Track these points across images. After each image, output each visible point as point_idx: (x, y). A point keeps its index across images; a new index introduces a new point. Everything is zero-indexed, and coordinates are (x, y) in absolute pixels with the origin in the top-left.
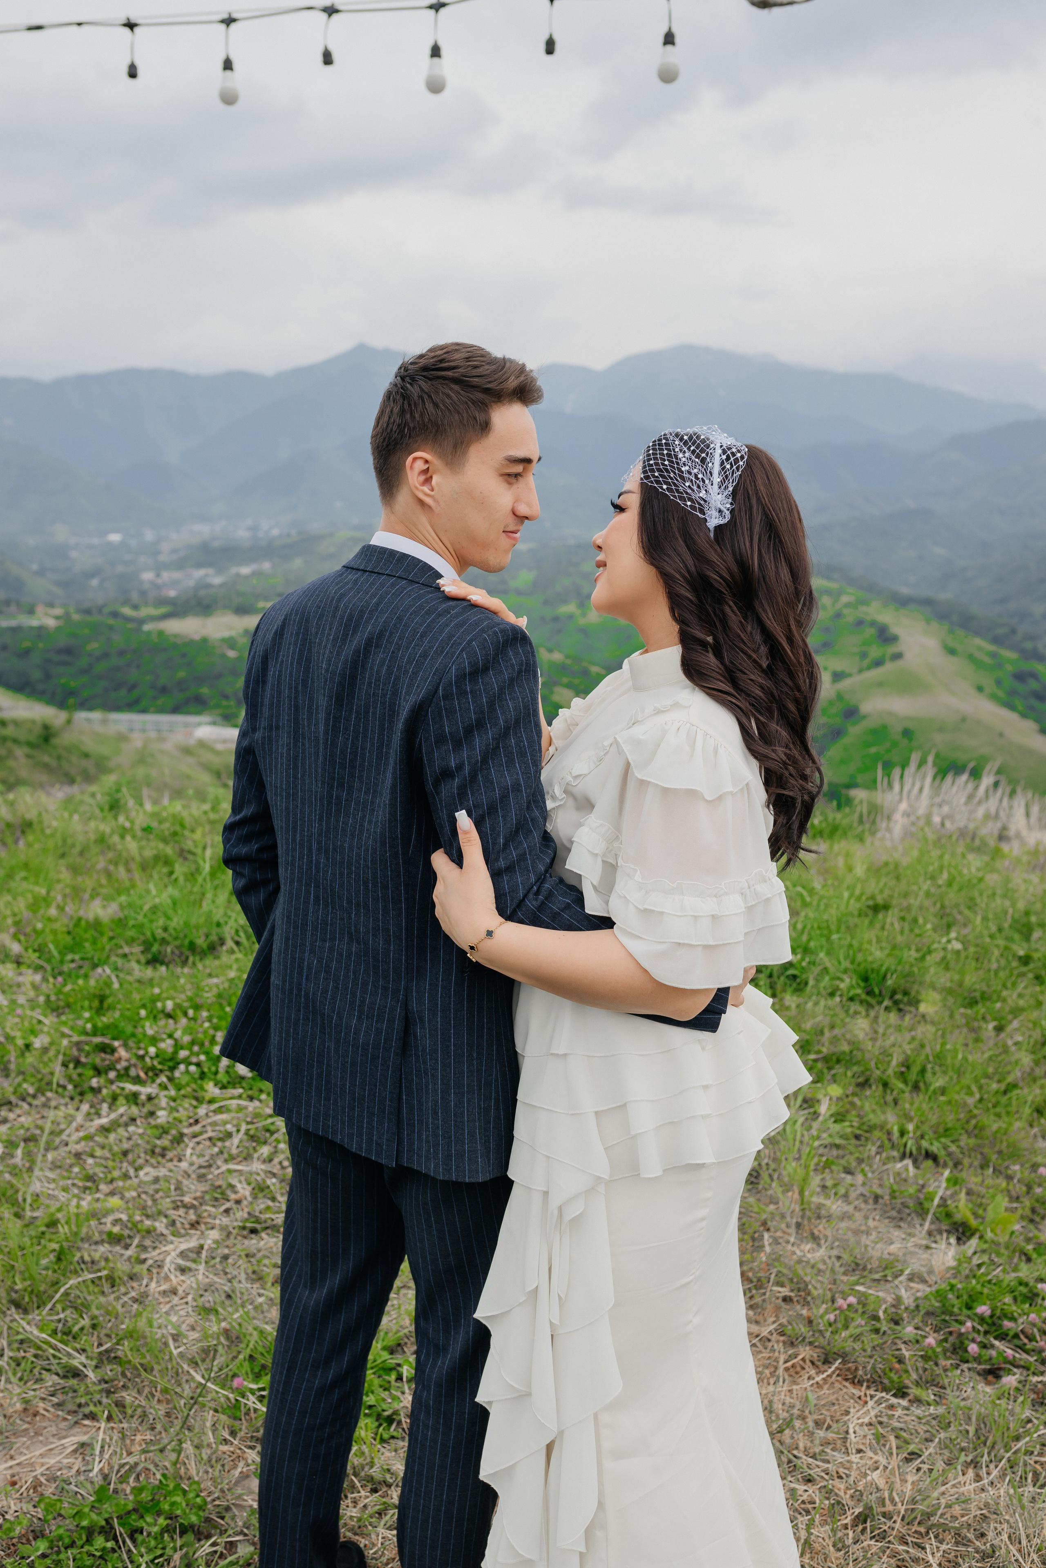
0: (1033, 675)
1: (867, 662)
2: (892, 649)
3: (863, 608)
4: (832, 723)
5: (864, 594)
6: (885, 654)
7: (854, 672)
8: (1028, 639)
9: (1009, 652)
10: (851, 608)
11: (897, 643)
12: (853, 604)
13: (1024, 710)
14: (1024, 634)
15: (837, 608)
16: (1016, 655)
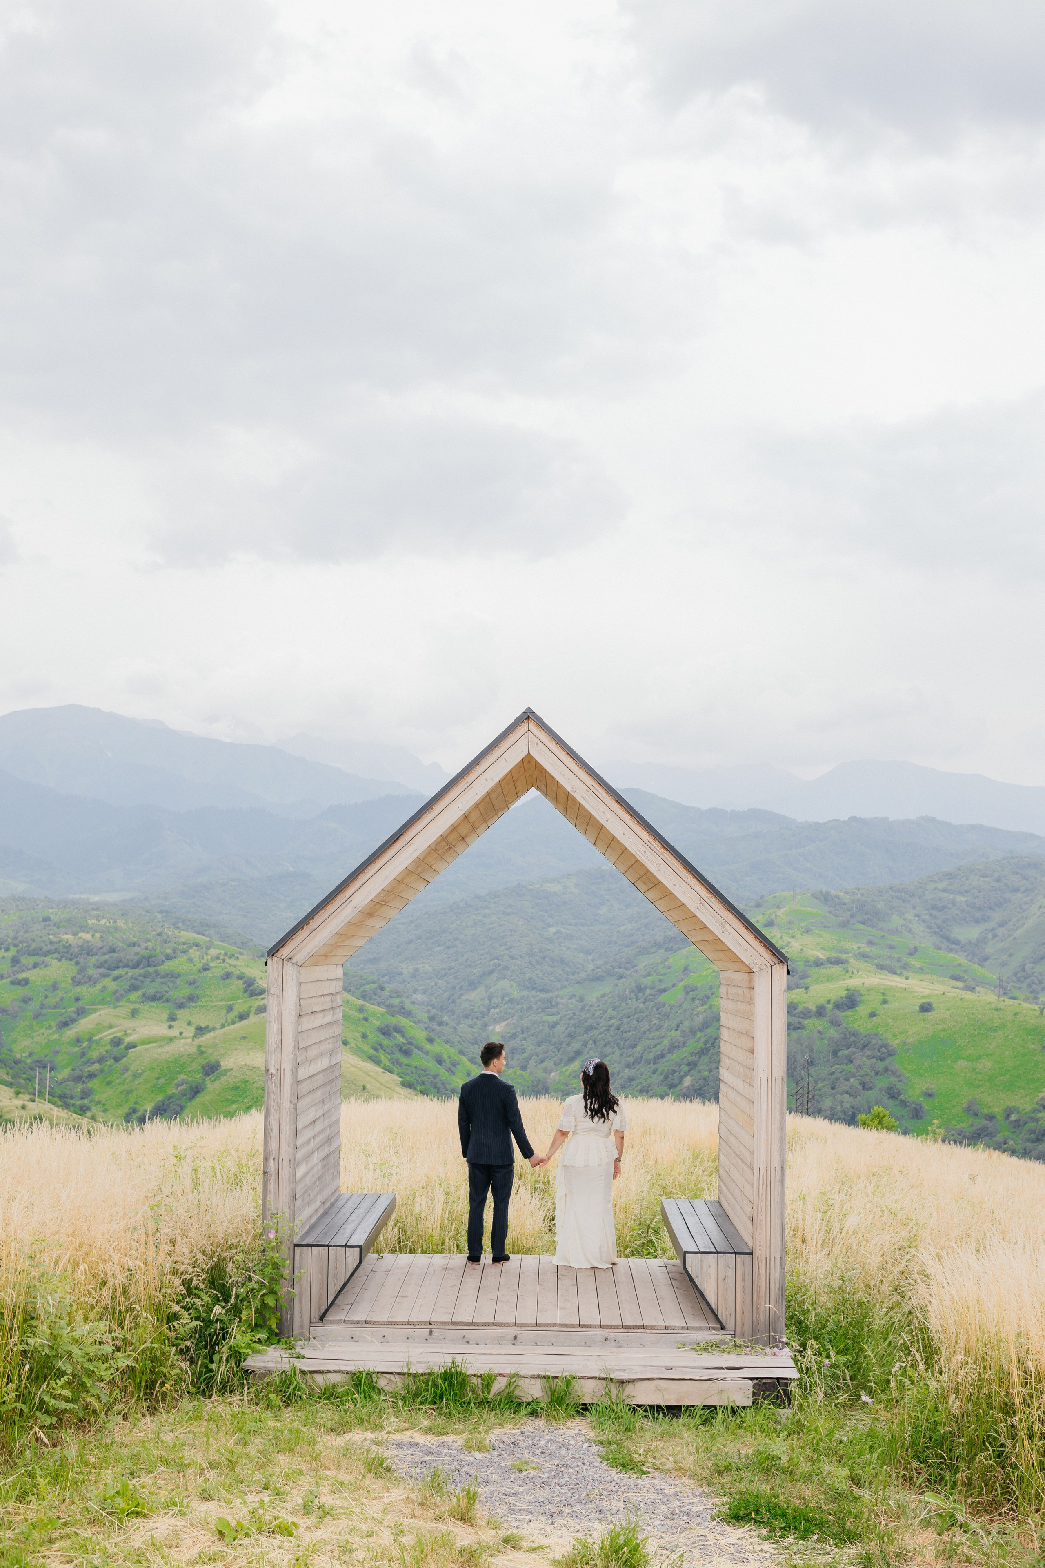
0: (399, 1030)
1: (232, 1016)
2: (258, 1002)
3: (232, 961)
4: (191, 1079)
5: (233, 949)
6: (250, 1007)
7: (218, 1026)
8: (395, 995)
9: (376, 1007)
10: (218, 961)
11: (262, 996)
12: (222, 957)
13: (388, 1064)
14: (391, 991)
15: (204, 961)
16: (382, 1010)
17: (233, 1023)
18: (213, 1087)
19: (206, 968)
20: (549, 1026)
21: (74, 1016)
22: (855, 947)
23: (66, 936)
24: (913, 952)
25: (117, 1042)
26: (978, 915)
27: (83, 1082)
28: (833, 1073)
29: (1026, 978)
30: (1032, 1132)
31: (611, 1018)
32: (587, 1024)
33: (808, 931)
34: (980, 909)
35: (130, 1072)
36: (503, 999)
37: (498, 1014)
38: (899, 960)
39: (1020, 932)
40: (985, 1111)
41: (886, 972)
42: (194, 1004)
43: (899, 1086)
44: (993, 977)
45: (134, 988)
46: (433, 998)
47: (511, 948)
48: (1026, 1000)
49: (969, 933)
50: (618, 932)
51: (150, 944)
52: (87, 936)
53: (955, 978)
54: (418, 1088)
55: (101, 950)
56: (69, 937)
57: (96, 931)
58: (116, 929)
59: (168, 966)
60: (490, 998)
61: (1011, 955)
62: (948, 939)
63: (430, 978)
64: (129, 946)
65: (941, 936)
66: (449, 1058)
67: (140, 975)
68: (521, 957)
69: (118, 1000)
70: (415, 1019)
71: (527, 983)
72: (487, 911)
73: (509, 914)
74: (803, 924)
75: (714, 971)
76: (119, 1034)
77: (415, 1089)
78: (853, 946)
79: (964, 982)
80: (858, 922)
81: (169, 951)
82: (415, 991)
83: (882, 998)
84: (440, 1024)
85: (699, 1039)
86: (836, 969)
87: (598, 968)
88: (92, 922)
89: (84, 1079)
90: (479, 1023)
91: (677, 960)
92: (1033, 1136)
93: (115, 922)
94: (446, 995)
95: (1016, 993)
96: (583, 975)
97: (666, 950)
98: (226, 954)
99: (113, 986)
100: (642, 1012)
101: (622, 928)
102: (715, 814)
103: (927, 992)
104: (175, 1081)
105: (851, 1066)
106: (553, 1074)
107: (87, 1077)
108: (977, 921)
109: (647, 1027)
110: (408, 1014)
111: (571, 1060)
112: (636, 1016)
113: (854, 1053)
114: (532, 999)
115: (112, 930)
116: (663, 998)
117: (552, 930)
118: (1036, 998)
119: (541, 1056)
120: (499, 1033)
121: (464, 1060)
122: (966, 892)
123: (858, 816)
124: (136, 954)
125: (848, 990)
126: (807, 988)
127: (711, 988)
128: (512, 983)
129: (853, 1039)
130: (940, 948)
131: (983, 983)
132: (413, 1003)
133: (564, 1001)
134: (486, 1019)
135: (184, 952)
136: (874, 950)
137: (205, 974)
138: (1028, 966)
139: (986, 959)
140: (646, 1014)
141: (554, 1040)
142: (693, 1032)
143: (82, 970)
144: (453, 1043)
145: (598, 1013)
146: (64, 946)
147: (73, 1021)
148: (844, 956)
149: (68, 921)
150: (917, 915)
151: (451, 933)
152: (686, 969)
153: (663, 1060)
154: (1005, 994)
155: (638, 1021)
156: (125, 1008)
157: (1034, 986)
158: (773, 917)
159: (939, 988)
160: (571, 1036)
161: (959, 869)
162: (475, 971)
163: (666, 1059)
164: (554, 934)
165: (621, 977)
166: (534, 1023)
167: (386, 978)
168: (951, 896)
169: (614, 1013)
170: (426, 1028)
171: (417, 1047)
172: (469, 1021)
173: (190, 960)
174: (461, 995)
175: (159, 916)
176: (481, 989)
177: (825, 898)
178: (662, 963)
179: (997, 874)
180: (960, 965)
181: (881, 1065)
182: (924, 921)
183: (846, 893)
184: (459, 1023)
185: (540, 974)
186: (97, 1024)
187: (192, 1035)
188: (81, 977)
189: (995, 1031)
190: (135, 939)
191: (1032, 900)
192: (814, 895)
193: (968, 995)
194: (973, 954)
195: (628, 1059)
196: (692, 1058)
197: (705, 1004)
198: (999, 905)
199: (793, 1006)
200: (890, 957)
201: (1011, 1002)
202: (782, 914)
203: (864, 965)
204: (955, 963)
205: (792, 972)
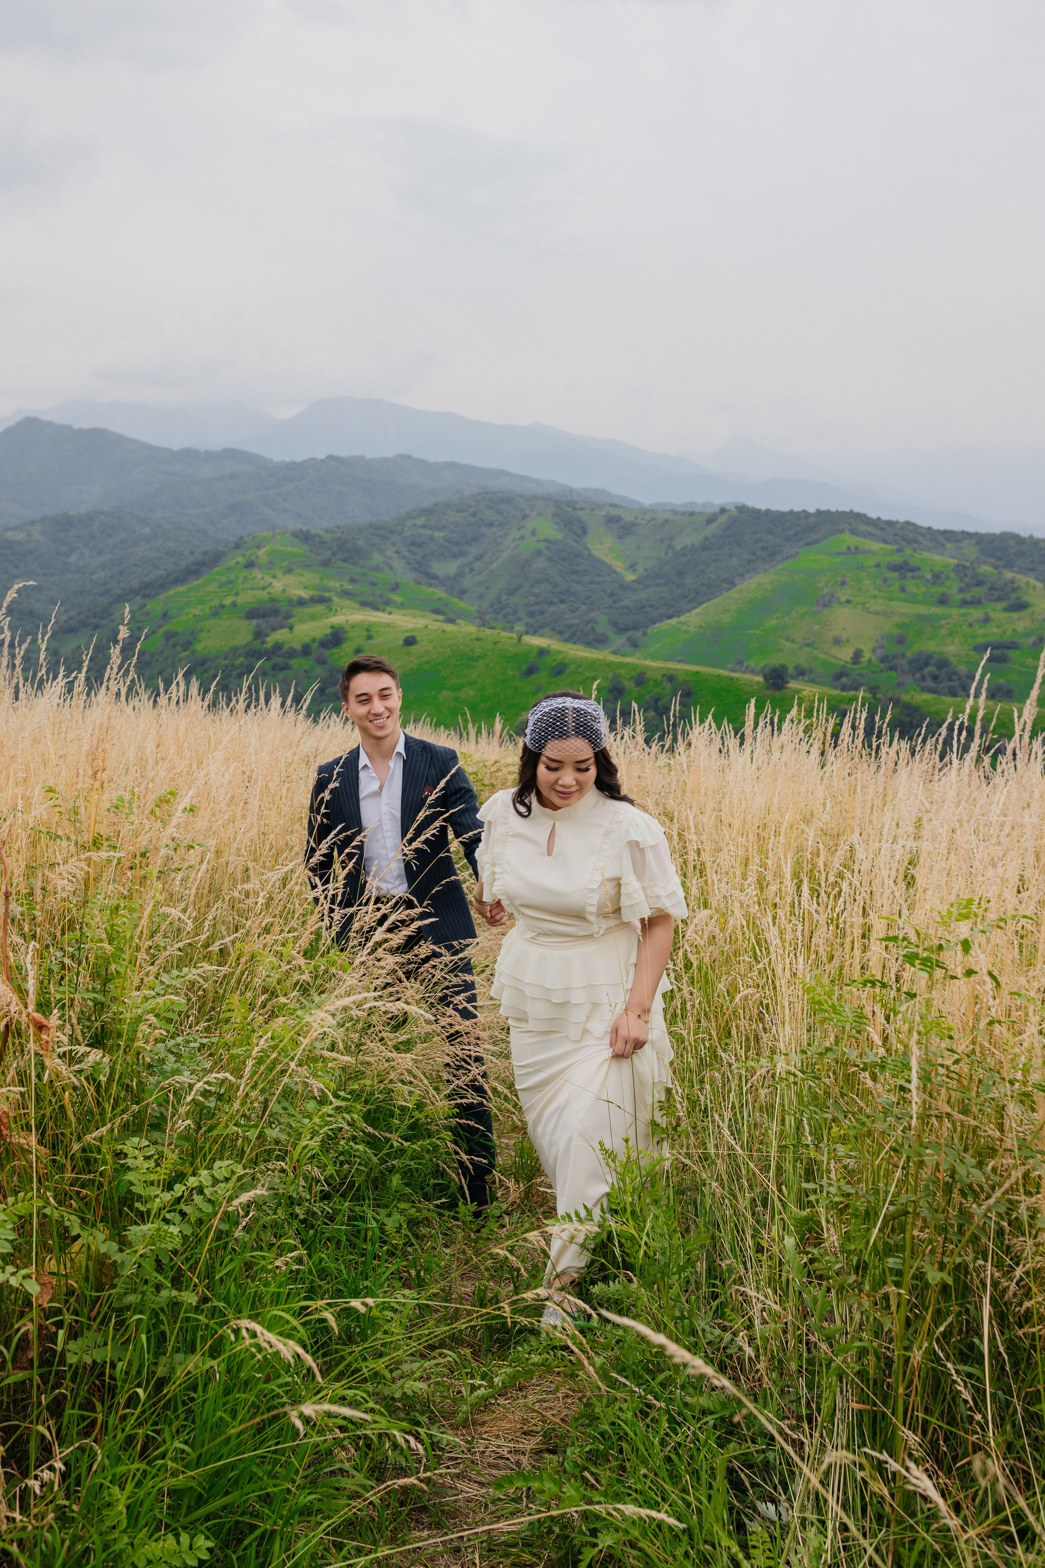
22: (338, 585)
24: (395, 588)
26: (455, 550)
29: (502, 609)
33: (289, 571)
34: (457, 544)
38: (381, 596)
39: (495, 565)
41: (369, 609)
44: (472, 609)
48: (504, 629)
49: (446, 568)
50: (91, 580)
53: (436, 611)
61: (487, 588)
62: (427, 574)
65: (421, 572)
74: (284, 564)
75: (195, 616)
78: (335, 584)
79: (445, 614)
80: (340, 560)
83: (366, 634)
86: (319, 608)
87: (71, 618)
91: (155, 606)
95: (494, 624)
97: (144, 597)
101: (95, 577)
102: (189, 454)
103: (410, 626)
108: (455, 556)
118: (513, 627)
122: (444, 527)
123: (335, 455)
125: (332, 627)
126: (291, 628)
127: (193, 633)
130: (420, 583)
131: (463, 615)
136: (357, 588)
138: (504, 598)
139: (464, 592)
148: (327, 594)
150: (397, 552)
152: (165, 616)
154: (484, 625)
157: (509, 617)
158: (253, 557)
159: (421, 622)
161: (436, 505)
165: (96, 627)
168: (430, 532)
177: (305, 537)
179: (472, 509)
180: (440, 599)
182: (404, 557)
183: (327, 531)
189: (476, 660)
191: (506, 533)
192: (295, 535)
193: (450, 628)
194: (452, 588)
197: (185, 650)
198: (475, 539)
199: (277, 647)
200: (373, 594)
201: (489, 632)
202: (262, 555)
203: (347, 603)
204: (436, 597)
205: (276, 612)
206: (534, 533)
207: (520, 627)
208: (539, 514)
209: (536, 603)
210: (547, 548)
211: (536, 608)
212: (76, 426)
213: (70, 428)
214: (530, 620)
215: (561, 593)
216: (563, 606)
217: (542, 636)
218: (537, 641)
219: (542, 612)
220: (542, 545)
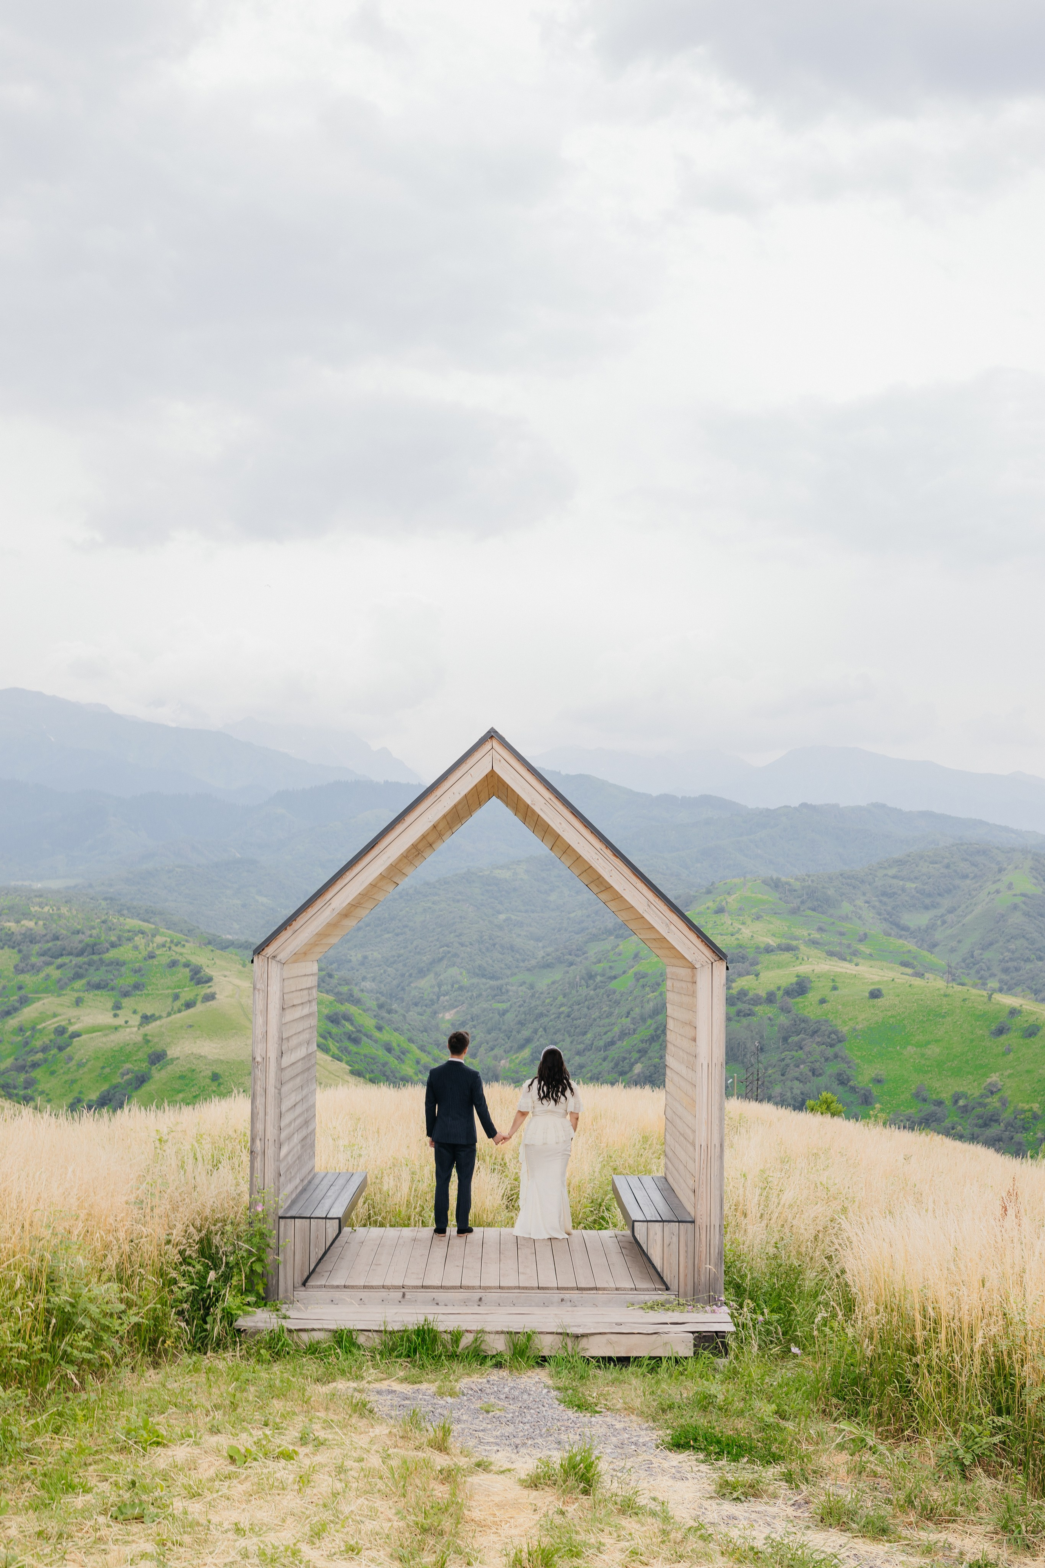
0: (348, 1018)
1: (178, 1004)
2: (205, 990)
3: (178, 949)
4: (136, 1068)
5: (180, 936)
6: (197, 995)
7: (164, 1014)
8: (344, 983)
9: (325, 995)
10: (164, 949)
11: (209, 984)
12: (168, 945)
13: (337, 1052)
14: (339, 979)
15: (150, 949)
16: (331, 998)
17: (180, 1011)
18: (159, 1076)
19: (152, 956)
20: (499, 1014)
21: (17, 1004)
22: (806, 934)
23: (8, 924)
24: (863, 938)
25: (60, 1031)
26: (928, 901)
27: (27, 1072)
28: (783, 1060)
29: (974, 964)
30: (979, 1117)
31: (562, 1005)
32: (537, 1011)
33: (758, 918)
34: (929, 895)
35: (74, 1062)
36: (452, 986)
37: (447, 1001)
38: (849, 946)
39: (969, 918)
40: (934, 1097)
41: (836, 959)
42: (139, 993)
43: (849, 1072)
44: (942, 963)
45: (78, 976)
46: (382, 986)
47: (460, 935)
48: (975, 986)
49: (918, 920)
50: (569, 918)
51: (94, 932)
52: (31, 924)
53: (905, 964)
54: (367, 1076)
55: (45, 938)
56: (11, 925)
57: (39, 919)
58: (60, 916)
59: (112, 954)
60: (440, 986)
61: (959, 942)
62: (897, 925)
63: (379, 966)
64: (73, 933)
65: (891, 923)
66: (399, 1046)
67: (84, 963)
68: (471, 944)
69: (62, 988)
70: (364, 1007)
71: (477, 970)
72: (436, 898)
73: (458, 901)
76: (63, 1023)
77: (364, 1077)
78: (803, 932)
79: (913, 968)
80: (809, 908)
81: (113, 939)
82: (364, 979)
83: (832, 984)
84: (389, 1012)
85: (650, 1026)
86: (787, 956)
87: (548, 955)
88: (35, 909)
89: (27, 1068)
90: (429, 1010)
91: (628, 947)
92: (980, 1121)
93: (59, 909)
94: (395, 982)
95: (965, 980)
96: (533, 962)
97: (617, 937)
98: (172, 942)
99: (56, 974)
100: (592, 999)
101: (572, 915)
102: (667, 800)
103: (876, 978)
104: (121, 1071)
105: (800, 1052)
106: (503, 1062)
107: (30, 1067)
108: (927, 908)
109: (597, 1014)
110: (357, 1002)
111: (522, 1047)
112: (587, 1003)
113: (803, 1040)
114: (482, 986)
115: (55, 917)
116: (613, 985)
117: (502, 917)
118: (984, 984)
119: (491, 1044)
120: (448, 1020)
121: (414, 1048)
122: (916, 878)
123: (809, 803)
124: (80, 942)
125: (798, 976)
126: (757, 975)
128: (462, 970)
129: (803, 1025)
130: (889, 935)
131: (931, 969)
132: (362, 991)
133: (514, 988)
134: (435, 1007)
135: (129, 940)
136: (825, 937)
137: (151, 962)
138: (976, 953)
139: (935, 945)
140: (596, 1001)
141: (504, 1027)
142: (644, 1019)
143: (25, 958)
144: (402, 1031)
145: (548, 1001)
146: (6, 934)
147: (16, 1010)
148: (794, 943)
149: (11, 908)
150: (867, 902)
151: (400, 920)
152: (636, 956)
153: (614, 1047)
154: (954, 980)
155: (588, 1008)
156: (70, 996)
157: (982, 972)
158: (724, 903)
159: (888, 975)
160: (521, 1023)
161: (909, 856)
162: (425, 958)
163: (617, 1046)
164: (505, 921)
165: (571, 964)
166: (484, 1010)
167: (335, 966)
168: (901, 883)
169: (565, 1000)
170: (375, 1016)
171: (366, 1035)
172: (419, 1009)
173: (136, 948)
174: (410, 983)
175: (104, 903)
176: (431, 976)
177: (776, 885)
178: (613, 949)
179: (946, 861)
180: (909, 951)
181: (830, 1052)
182: (874, 907)
183: (797, 879)
184: (408, 1011)
185: (491, 961)
186: (40, 1013)
187: (137, 1023)
188: (22, 965)
189: (944, 1017)
190: (79, 927)
191: (981, 887)
192: (764, 882)
193: (917, 982)
194: (923, 941)
195: (579, 1046)
196: (641, 1045)
197: (653, 992)
198: (949, 891)
199: (743, 993)
200: (840, 944)
201: (960, 988)
202: (732, 902)
203: (814, 952)
204: (905, 949)
205: (743, 958)
206: (1010, 886)
207: (993, 984)
208: (1016, 868)
209: (1011, 959)
210: (1024, 903)
211: (1010, 964)
212: (563, 773)
213: (559, 773)
214: (1005, 977)
215: (1039, 949)
216: (1040, 964)
217: (1016, 995)
218: (1009, 1001)
219: (1017, 969)
220: (1018, 900)
